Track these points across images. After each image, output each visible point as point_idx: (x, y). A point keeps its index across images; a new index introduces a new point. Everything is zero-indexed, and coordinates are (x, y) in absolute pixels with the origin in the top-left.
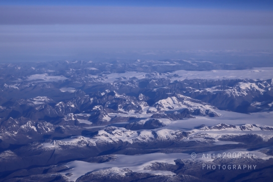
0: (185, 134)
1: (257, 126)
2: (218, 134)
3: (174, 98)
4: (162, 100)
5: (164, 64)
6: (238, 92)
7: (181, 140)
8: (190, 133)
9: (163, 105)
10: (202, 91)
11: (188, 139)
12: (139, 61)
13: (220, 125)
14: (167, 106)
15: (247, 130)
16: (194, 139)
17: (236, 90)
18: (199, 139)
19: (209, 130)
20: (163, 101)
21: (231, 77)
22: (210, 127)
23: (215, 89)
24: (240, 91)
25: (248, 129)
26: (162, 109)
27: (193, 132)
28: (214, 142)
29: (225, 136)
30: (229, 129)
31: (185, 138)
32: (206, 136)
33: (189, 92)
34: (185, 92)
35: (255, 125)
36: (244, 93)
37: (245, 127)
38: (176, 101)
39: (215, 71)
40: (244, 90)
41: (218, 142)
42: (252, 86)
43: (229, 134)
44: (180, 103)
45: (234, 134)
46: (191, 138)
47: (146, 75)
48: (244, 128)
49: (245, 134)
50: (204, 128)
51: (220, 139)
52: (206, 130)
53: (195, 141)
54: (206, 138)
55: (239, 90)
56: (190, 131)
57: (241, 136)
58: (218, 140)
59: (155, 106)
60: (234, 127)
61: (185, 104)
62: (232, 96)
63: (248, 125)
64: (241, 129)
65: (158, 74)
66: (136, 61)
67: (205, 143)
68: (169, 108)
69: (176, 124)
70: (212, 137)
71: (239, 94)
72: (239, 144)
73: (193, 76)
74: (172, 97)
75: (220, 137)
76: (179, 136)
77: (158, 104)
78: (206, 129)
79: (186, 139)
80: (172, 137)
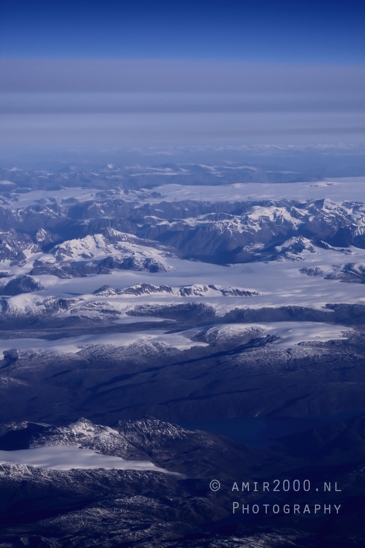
0: (63, 304)
1: (215, 289)
2: (129, 304)
3: (100, 237)
4: (72, 241)
5: (154, 173)
6: (242, 225)
7: (54, 315)
8: (73, 301)
9: (73, 250)
10: (174, 223)
11: (68, 312)
12: (110, 166)
13: (139, 286)
14: (81, 252)
15: (194, 296)
16: (79, 314)
17: (239, 221)
18: (88, 314)
19: (116, 296)
20: (74, 243)
21: (265, 196)
22: (118, 291)
23: (204, 219)
24: (246, 224)
25: (196, 294)
26: (67, 258)
27: (82, 300)
28: (117, 318)
29: (141, 307)
30: (158, 293)
31: (63, 311)
32: (105, 307)
33: (149, 226)
34: (140, 226)
35: (211, 286)
36: (254, 227)
37: (190, 290)
38: (102, 243)
39: (238, 186)
40: (256, 221)
41: (125, 318)
42: (278, 214)
43: (151, 303)
44: (110, 246)
45: (161, 304)
46: (74, 311)
47: (97, 194)
48: (188, 291)
49: (181, 303)
50: (106, 292)
51: (132, 313)
52: (110, 296)
53: (78, 317)
54: (103, 311)
55: (245, 221)
56: (75, 299)
57: (173, 307)
58: (126, 315)
59: (53, 253)
60: (169, 290)
61: (120, 248)
62: (226, 232)
63: (198, 286)
64: (182, 294)
65: (122, 192)
66: (105, 166)
67: (98, 320)
68: (84, 256)
69: (65, 285)
70: (116, 309)
71: (243, 228)
72: (161, 323)
73: (189, 194)
74: (96, 236)
75: (132, 309)
76: (51, 308)
77: (58, 248)
78: (110, 294)
79: (63, 313)
80: (36, 310)
